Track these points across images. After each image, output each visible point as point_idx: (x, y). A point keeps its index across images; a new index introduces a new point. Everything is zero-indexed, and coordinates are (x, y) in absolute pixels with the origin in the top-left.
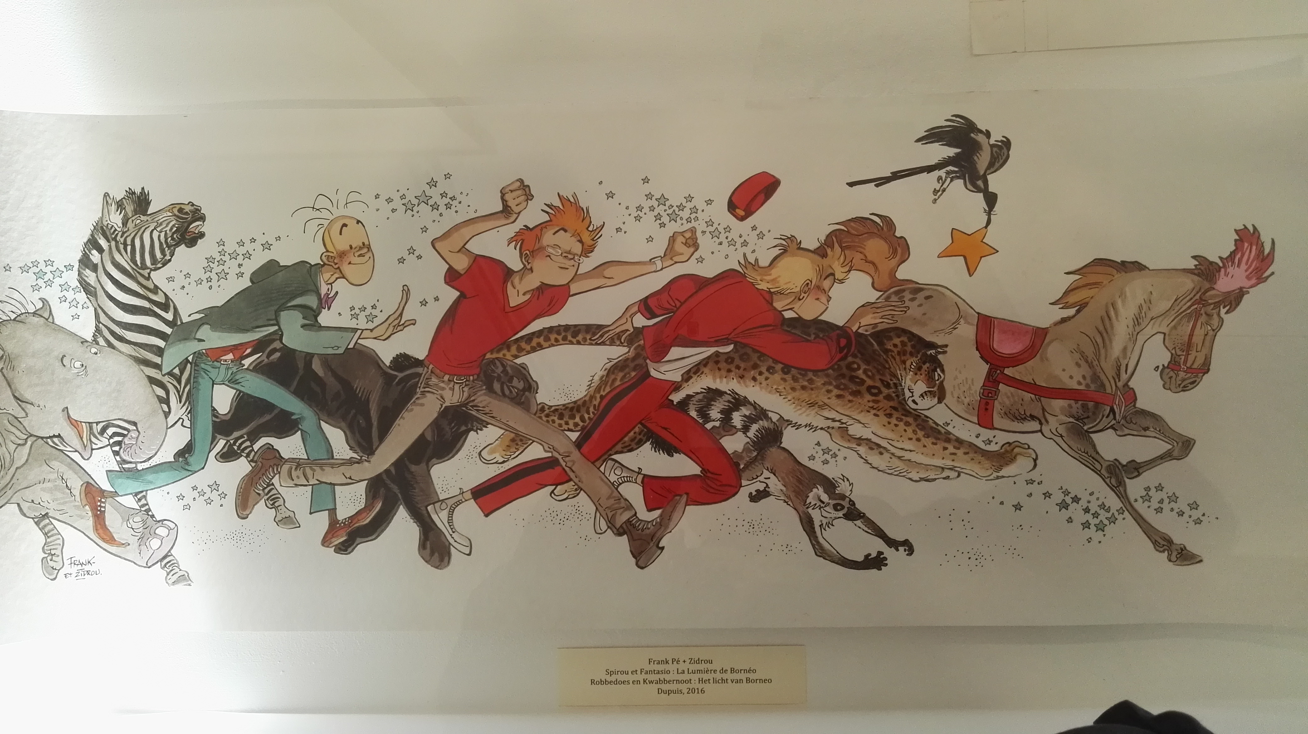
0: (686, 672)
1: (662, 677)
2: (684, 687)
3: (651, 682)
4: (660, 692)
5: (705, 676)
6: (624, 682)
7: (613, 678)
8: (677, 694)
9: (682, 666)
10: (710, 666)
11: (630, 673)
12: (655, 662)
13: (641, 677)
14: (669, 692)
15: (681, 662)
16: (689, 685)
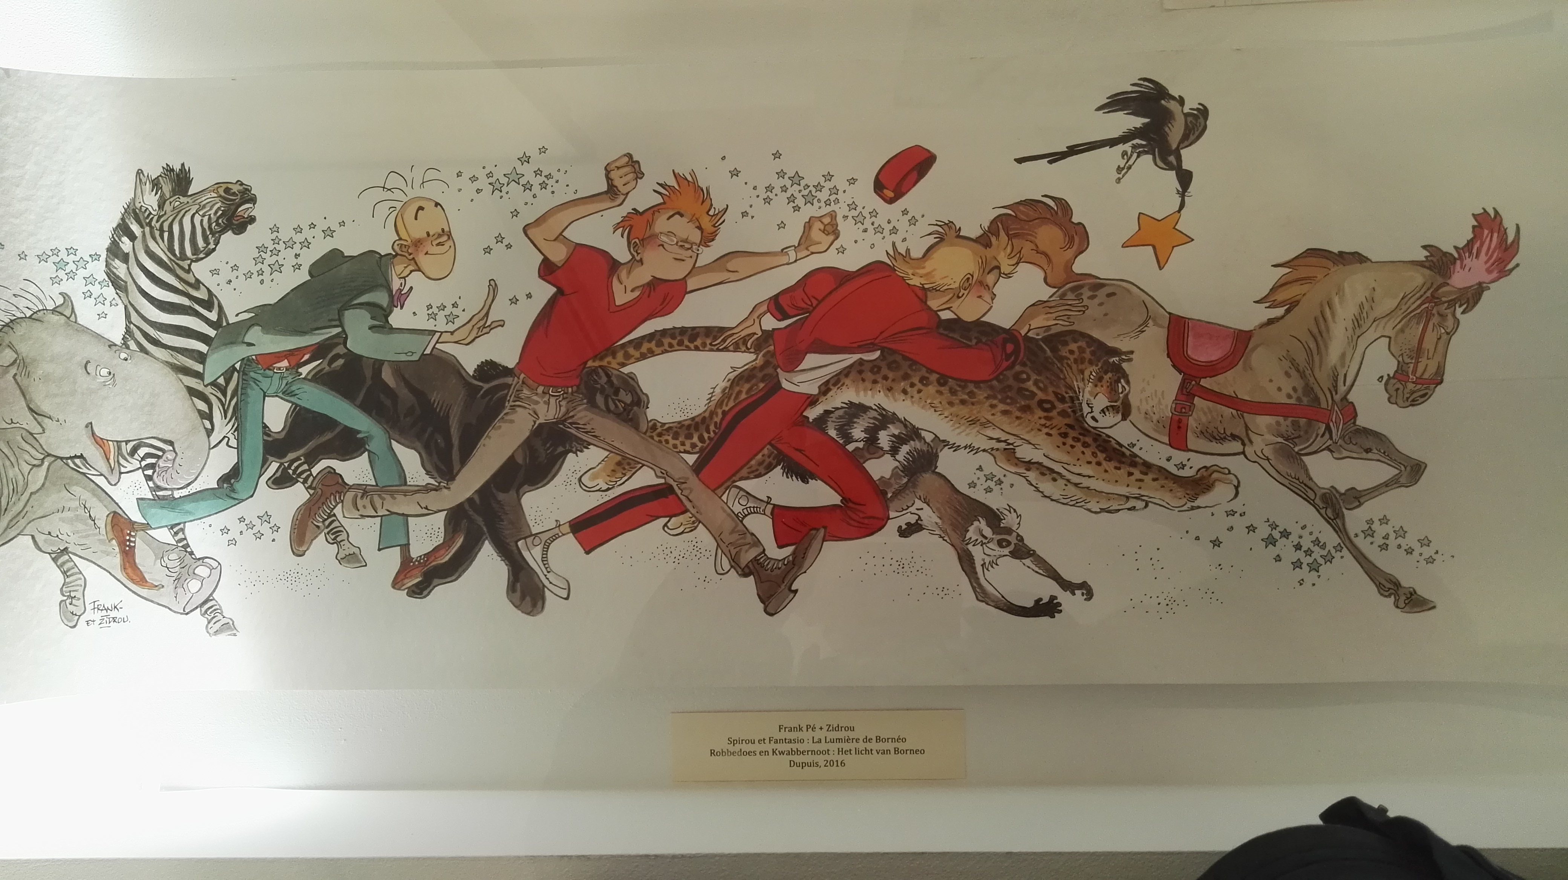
0: (823, 741)
1: (794, 746)
2: (820, 759)
3: (782, 753)
4: (792, 765)
5: (846, 746)
6: (749, 753)
7: (738, 747)
8: (812, 768)
9: (818, 734)
10: (851, 735)
11: (756, 742)
12: (787, 730)
13: (769, 747)
14: (803, 765)
15: (817, 730)
16: (826, 757)
